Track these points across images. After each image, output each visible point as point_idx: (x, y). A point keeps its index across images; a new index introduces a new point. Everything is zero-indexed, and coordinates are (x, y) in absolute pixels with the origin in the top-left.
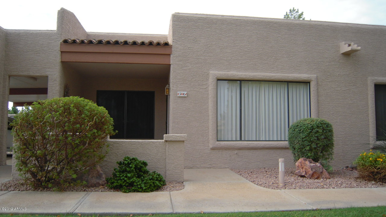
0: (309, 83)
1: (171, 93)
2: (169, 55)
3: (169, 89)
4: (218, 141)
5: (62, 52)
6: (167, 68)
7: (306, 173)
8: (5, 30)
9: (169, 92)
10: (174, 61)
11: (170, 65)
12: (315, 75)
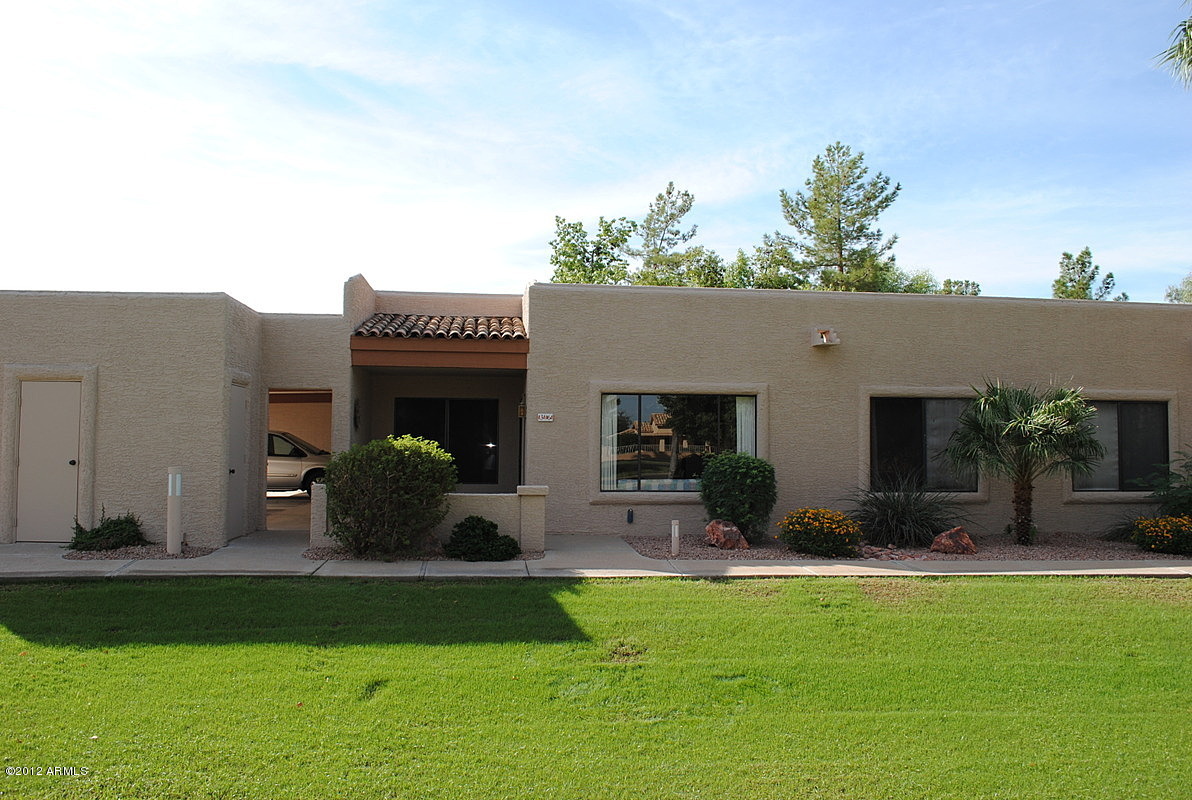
0: (756, 396)
1: (529, 416)
2: (526, 354)
3: (525, 408)
4: (601, 491)
5: (352, 350)
6: (522, 374)
7: (717, 542)
8: (260, 313)
9: (525, 412)
10: (533, 365)
11: (526, 370)
12: (766, 384)
